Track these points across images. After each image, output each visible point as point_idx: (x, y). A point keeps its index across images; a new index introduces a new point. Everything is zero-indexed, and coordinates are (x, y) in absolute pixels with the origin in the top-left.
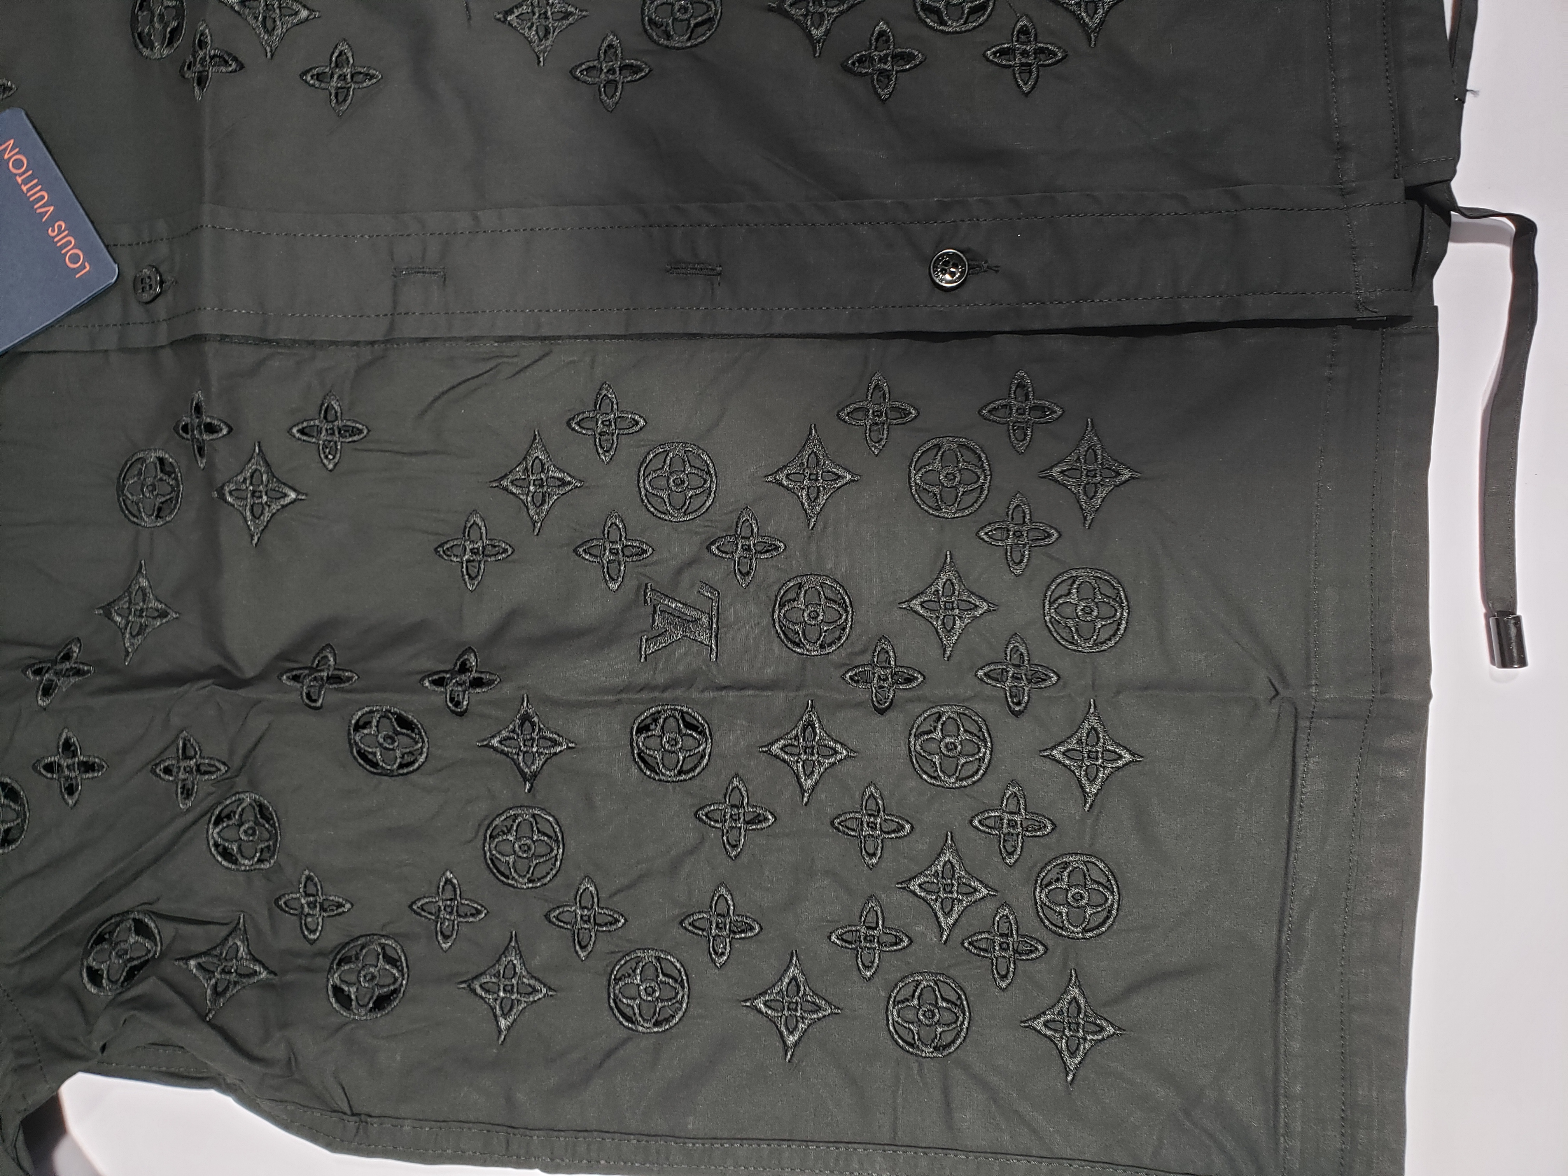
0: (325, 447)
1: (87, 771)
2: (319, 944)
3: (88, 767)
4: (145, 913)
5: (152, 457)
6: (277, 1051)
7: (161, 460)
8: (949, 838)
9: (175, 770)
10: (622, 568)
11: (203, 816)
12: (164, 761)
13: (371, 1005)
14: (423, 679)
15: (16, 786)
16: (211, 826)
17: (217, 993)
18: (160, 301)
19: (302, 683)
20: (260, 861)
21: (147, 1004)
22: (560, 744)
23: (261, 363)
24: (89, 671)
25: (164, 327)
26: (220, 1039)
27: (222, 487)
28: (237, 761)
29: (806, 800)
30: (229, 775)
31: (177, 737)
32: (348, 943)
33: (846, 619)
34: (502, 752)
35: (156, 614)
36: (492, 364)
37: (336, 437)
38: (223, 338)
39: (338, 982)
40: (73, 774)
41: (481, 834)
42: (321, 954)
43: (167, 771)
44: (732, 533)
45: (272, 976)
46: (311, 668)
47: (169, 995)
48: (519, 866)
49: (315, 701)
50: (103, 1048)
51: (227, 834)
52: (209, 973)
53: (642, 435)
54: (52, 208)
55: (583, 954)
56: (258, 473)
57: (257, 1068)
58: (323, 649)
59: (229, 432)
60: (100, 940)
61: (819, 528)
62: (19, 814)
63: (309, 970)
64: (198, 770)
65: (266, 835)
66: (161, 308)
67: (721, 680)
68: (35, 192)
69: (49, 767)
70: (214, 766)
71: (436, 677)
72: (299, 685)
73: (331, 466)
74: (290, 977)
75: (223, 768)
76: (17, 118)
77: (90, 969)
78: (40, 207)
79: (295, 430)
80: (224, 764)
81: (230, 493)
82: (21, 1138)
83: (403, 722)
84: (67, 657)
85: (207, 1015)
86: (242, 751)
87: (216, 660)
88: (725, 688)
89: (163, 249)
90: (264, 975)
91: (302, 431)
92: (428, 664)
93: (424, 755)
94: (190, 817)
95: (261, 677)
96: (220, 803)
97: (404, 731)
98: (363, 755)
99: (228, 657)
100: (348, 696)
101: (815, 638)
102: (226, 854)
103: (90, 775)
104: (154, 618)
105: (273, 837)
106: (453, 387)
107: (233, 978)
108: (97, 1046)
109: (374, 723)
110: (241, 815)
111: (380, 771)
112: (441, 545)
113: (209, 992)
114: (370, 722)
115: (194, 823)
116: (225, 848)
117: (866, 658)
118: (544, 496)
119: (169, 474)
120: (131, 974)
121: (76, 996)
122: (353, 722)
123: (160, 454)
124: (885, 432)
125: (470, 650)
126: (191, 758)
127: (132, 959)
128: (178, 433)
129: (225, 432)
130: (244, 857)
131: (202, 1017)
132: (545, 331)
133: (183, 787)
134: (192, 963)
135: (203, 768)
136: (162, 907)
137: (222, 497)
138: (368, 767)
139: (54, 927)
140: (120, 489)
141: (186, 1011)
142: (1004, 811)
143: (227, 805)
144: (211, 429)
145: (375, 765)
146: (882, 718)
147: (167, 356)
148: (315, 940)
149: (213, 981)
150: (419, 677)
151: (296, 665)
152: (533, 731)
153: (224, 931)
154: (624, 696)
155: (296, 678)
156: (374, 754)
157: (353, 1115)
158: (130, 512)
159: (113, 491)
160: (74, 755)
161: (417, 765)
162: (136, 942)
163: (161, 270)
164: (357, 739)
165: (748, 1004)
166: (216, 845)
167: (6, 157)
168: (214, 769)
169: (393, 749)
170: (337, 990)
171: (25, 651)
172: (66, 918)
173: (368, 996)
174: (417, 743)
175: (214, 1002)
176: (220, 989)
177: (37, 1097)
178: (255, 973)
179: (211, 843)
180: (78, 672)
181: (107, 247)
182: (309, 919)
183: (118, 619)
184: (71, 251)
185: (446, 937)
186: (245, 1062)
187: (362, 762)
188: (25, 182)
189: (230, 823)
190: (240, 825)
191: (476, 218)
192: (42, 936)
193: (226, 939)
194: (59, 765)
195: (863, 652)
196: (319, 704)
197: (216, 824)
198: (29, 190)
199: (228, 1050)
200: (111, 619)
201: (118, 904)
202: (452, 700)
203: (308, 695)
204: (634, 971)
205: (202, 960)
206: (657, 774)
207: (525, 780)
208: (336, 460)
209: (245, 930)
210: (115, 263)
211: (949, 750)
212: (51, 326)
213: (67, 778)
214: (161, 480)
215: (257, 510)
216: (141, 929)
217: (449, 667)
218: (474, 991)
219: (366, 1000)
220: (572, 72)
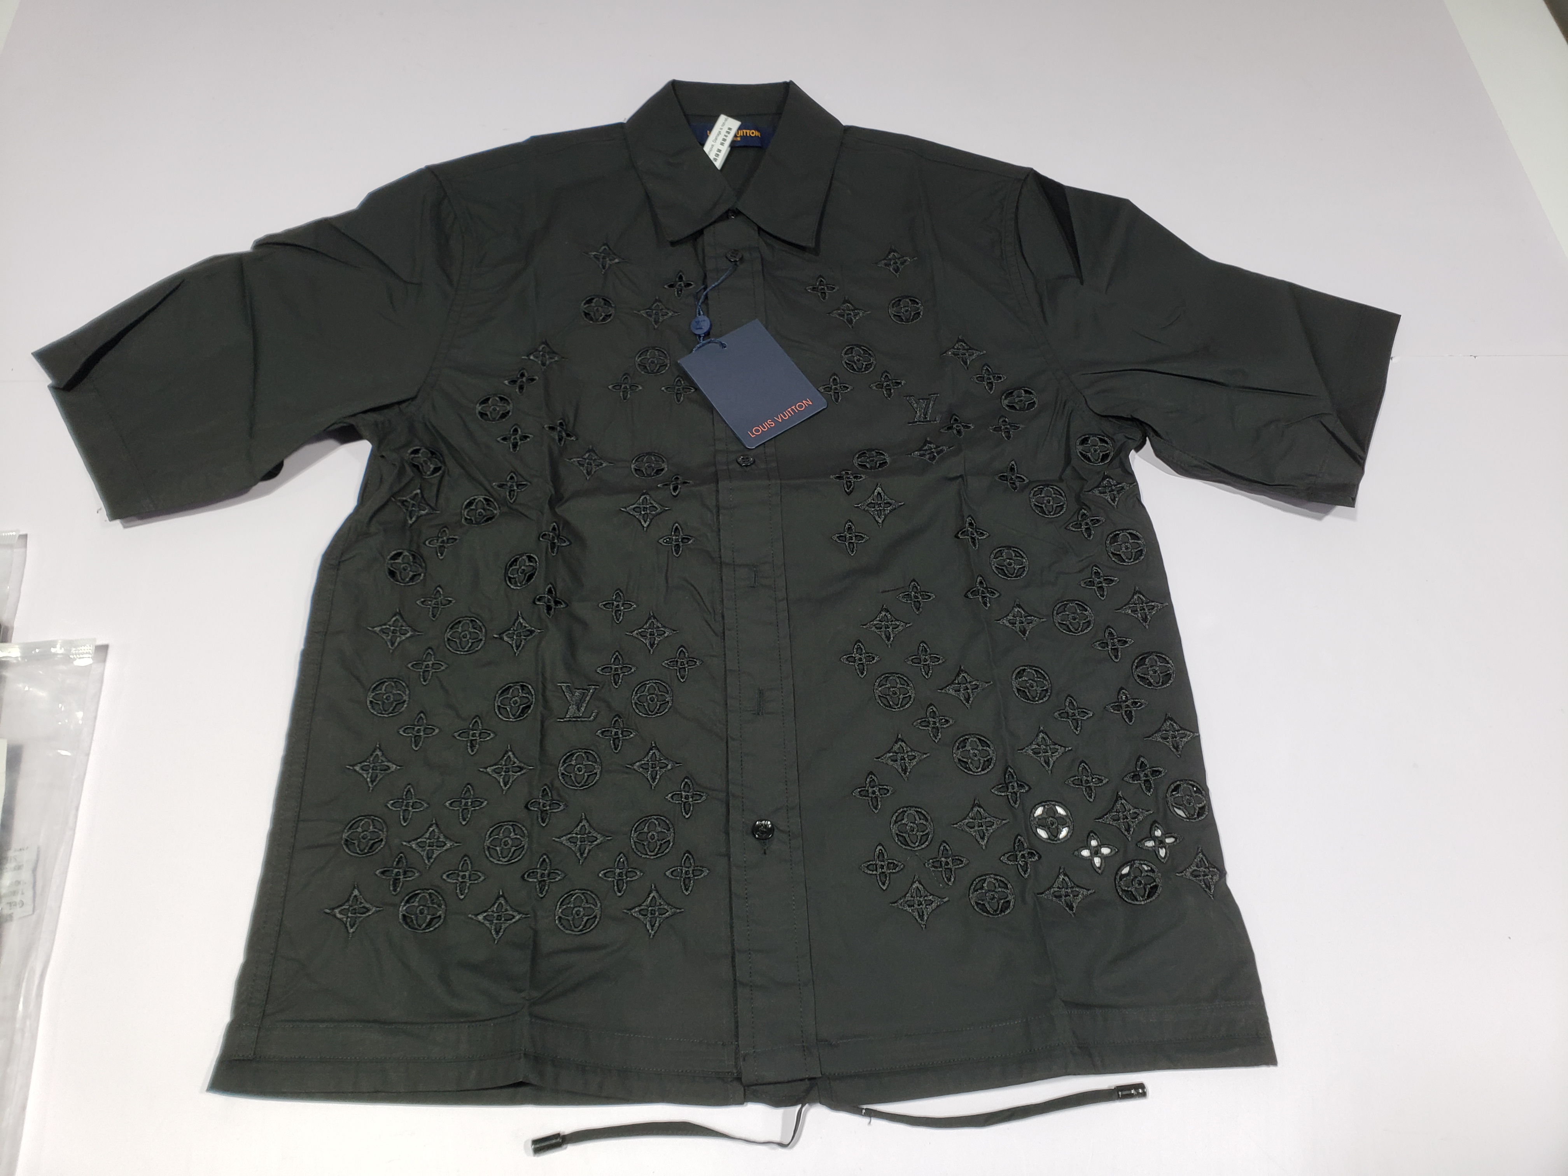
0: (670, 539)
1: (513, 445)
2: (423, 546)
3: (515, 446)
4: (444, 472)
5: (664, 466)
6: (373, 529)
7: (663, 470)
8: (458, 844)
9: (512, 481)
10: (608, 674)
11: (489, 493)
12: (517, 476)
13: (392, 569)
14: (551, 584)
15: (507, 418)
16: (484, 497)
17: (403, 502)
18: (738, 466)
19: (551, 532)
20: (466, 519)
21: (401, 472)
22: (517, 650)
23: (708, 509)
24: (561, 444)
25: (725, 467)
26: (381, 504)
27: (648, 494)
28: (514, 507)
29: (481, 770)
30: (509, 503)
31: (526, 481)
32: (422, 558)
33: (577, 787)
34: (515, 622)
35: (589, 470)
36: (711, 611)
37: (674, 543)
38: (717, 491)
39: (404, 554)
40: (512, 439)
41: (474, 615)
42: (419, 547)
43: (512, 478)
44: (625, 726)
45: (409, 526)
46: (559, 535)
47: (405, 481)
48: (456, 634)
49: (542, 538)
50: (383, 457)
51: (480, 504)
52: (413, 498)
53: (676, 681)
54: (780, 421)
55: (409, 665)
56: (655, 509)
57: (367, 520)
58: (569, 541)
59: (674, 496)
60: (432, 453)
61: (627, 770)
62: (494, 420)
63: (411, 541)
64: (511, 490)
65: (478, 520)
66: (734, 466)
67: (547, 723)
68: (788, 414)
69: (516, 430)
70: (513, 497)
71: (553, 589)
72: (550, 530)
73: (660, 541)
74: (408, 533)
75: (512, 501)
76: (822, 404)
77: (419, 450)
78: (781, 416)
79: (677, 525)
80: (514, 501)
81: (645, 498)
82: (345, 425)
83: (530, 577)
84: (568, 435)
85: (394, 498)
86: (520, 508)
87: (566, 495)
88: (542, 726)
89: (763, 466)
90: (410, 522)
91: (677, 528)
92: (560, 586)
93: (515, 588)
94: (489, 488)
95: (555, 514)
96: (495, 500)
97: (526, 577)
98: (516, 560)
99: (566, 501)
100: (544, 550)
101: (567, 771)
102: (470, 504)
103: (511, 446)
104: (587, 470)
105: (478, 523)
106: (699, 593)
107: (410, 509)
108: (384, 454)
109: (531, 564)
110: (489, 509)
111: (508, 567)
112: (621, 591)
113: (404, 498)
114: (531, 562)
115: (486, 490)
116: (473, 503)
117: (556, 797)
118: (645, 636)
119: (656, 473)
120: (415, 466)
121: (407, 444)
122: (532, 555)
123: (666, 469)
124: (677, 802)
125: (567, 606)
126: (517, 487)
127: (422, 466)
128: (675, 475)
129: (674, 494)
130: (468, 512)
131: (393, 496)
132: (727, 633)
133: (503, 485)
134: (419, 491)
135: (512, 493)
136: (447, 478)
137: (643, 494)
138: (510, 563)
139: (440, 435)
140: (649, 454)
141: (396, 489)
142: (470, 872)
143: (494, 503)
144: (675, 489)
145: (511, 566)
146: (523, 807)
147: (713, 469)
148: (426, 545)
149: (409, 500)
150: (553, 583)
151: (561, 529)
152: (525, 636)
153: (433, 505)
154: (540, 676)
155: (554, 529)
156: (516, 565)
157: (339, 562)
158: (639, 458)
159: (649, 450)
160: (521, 440)
161: (509, 584)
162: (430, 468)
163: (753, 466)
164: (524, 557)
165: (378, 746)
166: (474, 499)
167: (804, 401)
168: (512, 497)
169: (518, 573)
170: (399, 554)
171: (572, 419)
172: (443, 439)
173: (396, 568)
174: (520, 583)
175: (400, 501)
176: (405, 503)
177: (363, 431)
178: (411, 518)
179: (476, 497)
180: (560, 440)
181: (764, 443)
182: (436, 541)
183: (587, 455)
184: (761, 429)
185: (423, 602)
186: (370, 514)
187: (512, 560)
188: (792, 410)
189: (485, 505)
190: (484, 509)
191: (783, 600)
192: (437, 431)
193: (428, 505)
194: (516, 434)
195: (559, 795)
196: (541, 539)
197: (485, 499)
198: (789, 412)
199: (376, 507)
200: (587, 452)
201: (449, 460)
202: (541, 597)
203: (545, 535)
204: (399, 690)
205: (420, 496)
206: (499, 695)
207: (500, 634)
208: (663, 544)
209: (432, 514)
210: (756, 447)
211: (505, 842)
212: (726, 423)
213: (510, 438)
214: (653, 470)
215: (638, 510)
216: (436, 470)
217: (558, 595)
218: (395, 615)
219: (394, 567)
220: (859, 641)
